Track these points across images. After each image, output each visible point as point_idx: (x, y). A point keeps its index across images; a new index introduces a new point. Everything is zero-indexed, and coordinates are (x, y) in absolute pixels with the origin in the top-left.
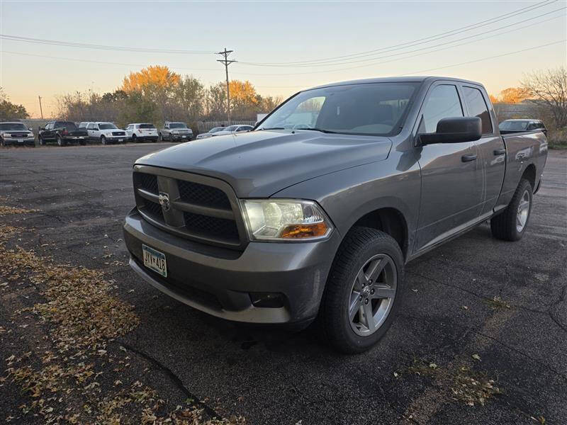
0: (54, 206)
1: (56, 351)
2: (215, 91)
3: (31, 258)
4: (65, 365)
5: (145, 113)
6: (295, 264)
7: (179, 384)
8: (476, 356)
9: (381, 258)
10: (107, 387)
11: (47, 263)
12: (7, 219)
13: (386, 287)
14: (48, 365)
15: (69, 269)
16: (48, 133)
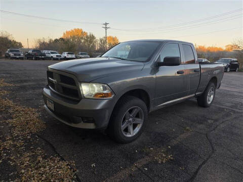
0: (25, 84)
1: (12, 136)
2: (101, 40)
3: (11, 103)
4: (14, 141)
5: (71, 48)
6: (99, 107)
7: (54, 149)
8: (169, 147)
9: (137, 108)
10: (28, 149)
11: (16, 105)
12: (5, 88)
13: (140, 120)
14: (7, 140)
15: (24, 108)
16: (29, 54)
